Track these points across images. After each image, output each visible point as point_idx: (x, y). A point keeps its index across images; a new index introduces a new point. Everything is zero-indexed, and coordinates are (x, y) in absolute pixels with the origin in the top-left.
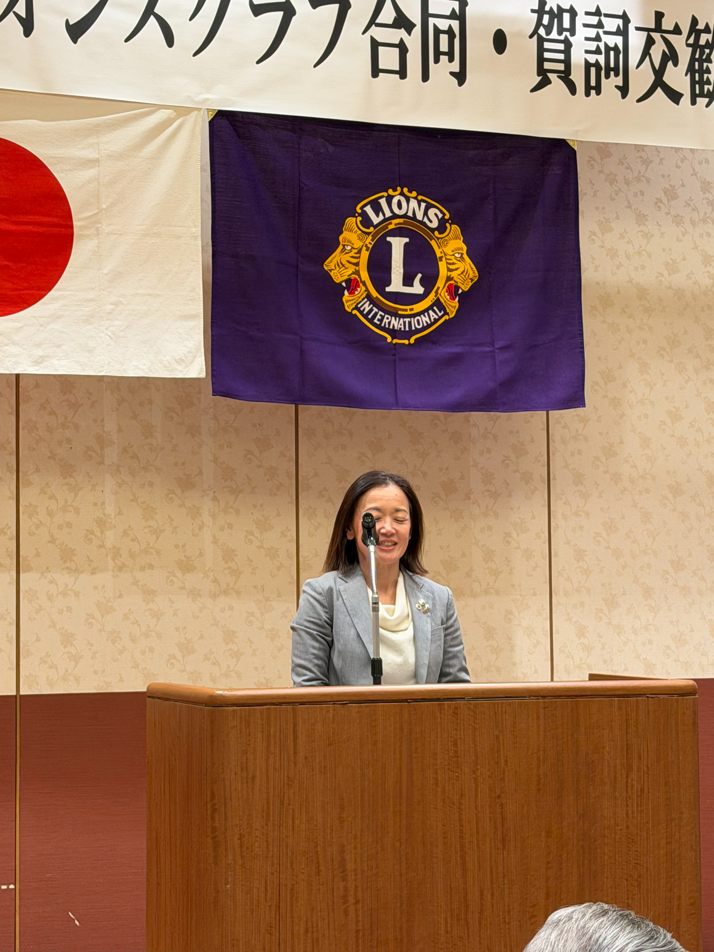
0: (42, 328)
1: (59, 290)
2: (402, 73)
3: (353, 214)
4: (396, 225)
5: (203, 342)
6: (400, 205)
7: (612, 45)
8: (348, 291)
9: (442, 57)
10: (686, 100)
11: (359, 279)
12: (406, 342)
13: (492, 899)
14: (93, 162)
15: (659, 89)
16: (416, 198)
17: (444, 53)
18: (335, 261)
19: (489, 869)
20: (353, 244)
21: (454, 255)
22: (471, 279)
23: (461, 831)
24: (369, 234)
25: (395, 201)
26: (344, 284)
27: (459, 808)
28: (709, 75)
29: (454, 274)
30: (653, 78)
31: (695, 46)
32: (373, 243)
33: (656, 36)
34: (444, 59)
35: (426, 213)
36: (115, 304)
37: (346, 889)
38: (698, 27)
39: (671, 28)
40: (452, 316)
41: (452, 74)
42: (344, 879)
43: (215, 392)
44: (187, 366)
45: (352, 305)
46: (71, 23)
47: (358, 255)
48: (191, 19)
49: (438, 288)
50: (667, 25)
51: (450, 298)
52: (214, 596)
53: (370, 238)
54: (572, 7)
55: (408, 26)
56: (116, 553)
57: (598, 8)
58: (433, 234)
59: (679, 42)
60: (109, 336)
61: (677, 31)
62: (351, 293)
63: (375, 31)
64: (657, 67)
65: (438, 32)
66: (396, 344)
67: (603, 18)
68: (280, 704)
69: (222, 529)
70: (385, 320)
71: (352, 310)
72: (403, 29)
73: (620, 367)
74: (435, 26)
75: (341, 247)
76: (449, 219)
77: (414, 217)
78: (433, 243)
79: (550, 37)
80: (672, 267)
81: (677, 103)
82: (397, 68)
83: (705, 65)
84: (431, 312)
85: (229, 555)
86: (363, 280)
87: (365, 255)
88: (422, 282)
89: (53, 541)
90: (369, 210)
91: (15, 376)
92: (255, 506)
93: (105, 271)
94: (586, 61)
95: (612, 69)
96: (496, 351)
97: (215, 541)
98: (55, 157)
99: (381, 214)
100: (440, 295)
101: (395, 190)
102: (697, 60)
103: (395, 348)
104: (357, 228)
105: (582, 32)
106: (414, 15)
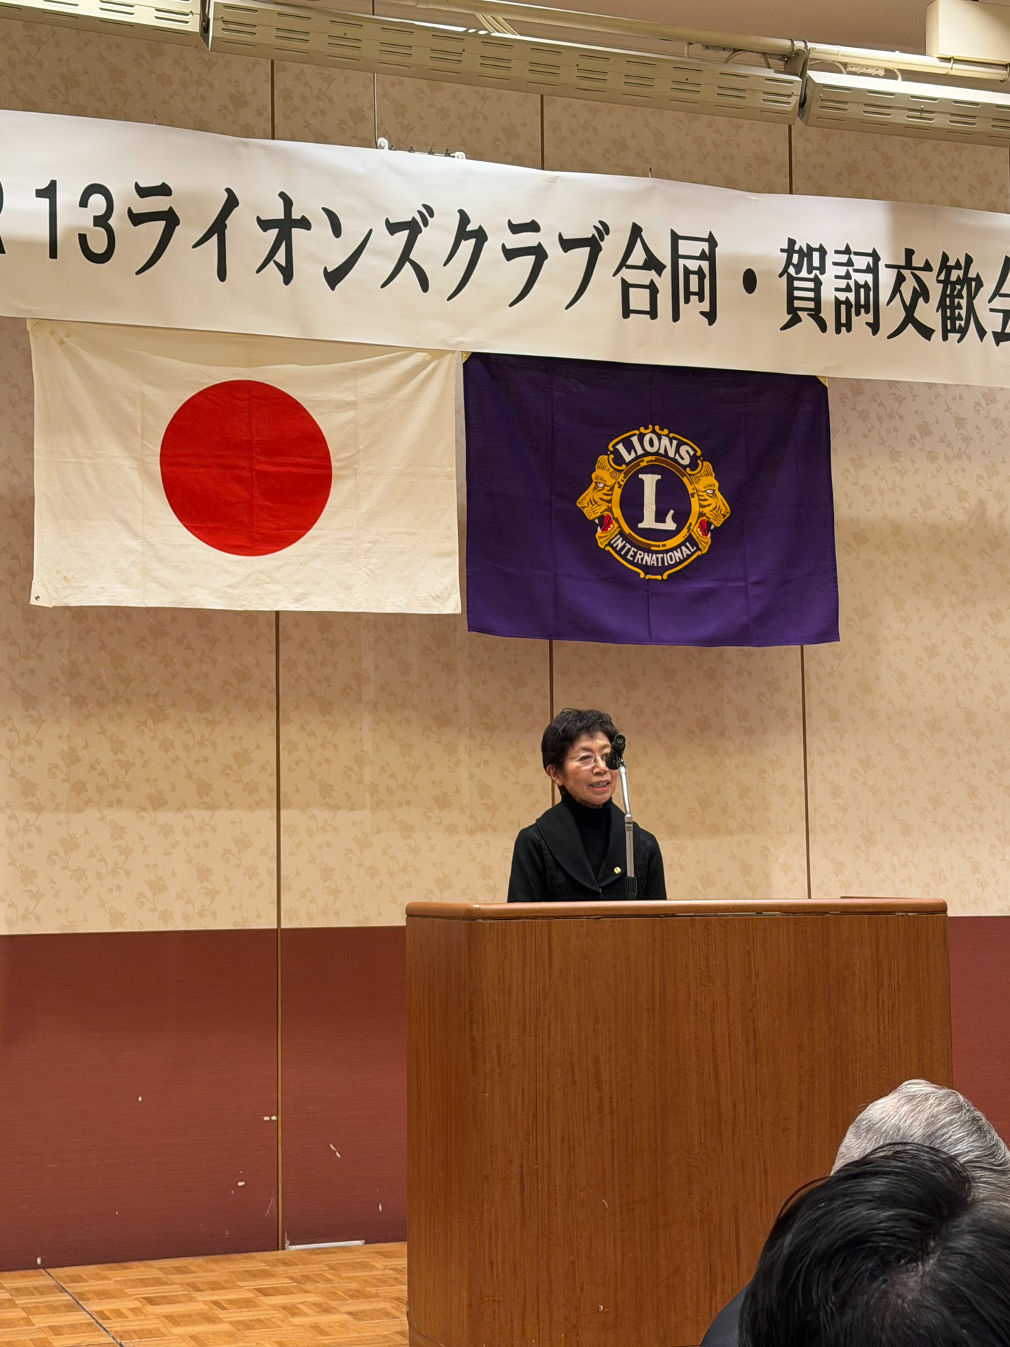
0: (301, 567)
1: (317, 529)
2: (653, 313)
3: (605, 452)
4: (647, 462)
5: (458, 579)
6: (651, 443)
7: (862, 282)
8: (601, 528)
9: (692, 297)
10: (937, 335)
11: (611, 516)
12: (659, 577)
13: (745, 1111)
14: (351, 405)
15: (910, 325)
16: (667, 436)
17: (694, 294)
18: (587, 499)
19: (741, 1081)
20: (605, 482)
21: (705, 491)
22: (723, 515)
23: (714, 1045)
24: (621, 471)
25: (647, 439)
26: (597, 521)
27: (711, 1021)
28: (960, 311)
29: (706, 510)
30: (904, 314)
31: (946, 282)
32: (625, 480)
33: (906, 273)
34: (694, 299)
35: (677, 451)
36: (374, 542)
37: (601, 1099)
38: (949, 264)
39: (922, 265)
40: (704, 552)
41: (703, 313)
42: (599, 1089)
43: (471, 628)
44: (443, 603)
45: (605, 541)
46: (329, 270)
47: (610, 492)
48: (445, 265)
49: (691, 524)
50: (918, 261)
51: (703, 534)
52: (471, 833)
53: (623, 475)
54: (821, 245)
55: (659, 268)
56: (374, 789)
57: (848, 247)
58: (685, 471)
59: (929, 279)
60: (368, 574)
61: (927, 267)
62: (604, 529)
63: (627, 274)
64: (908, 303)
65: (688, 272)
66: (649, 579)
67: (852, 256)
68: (535, 918)
69: (478, 765)
70: (638, 556)
71: (605, 547)
72: (653, 271)
73: (876, 603)
74: (685, 267)
75: (593, 485)
76: (701, 456)
77: (666, 455)
78: (685, 480)
79: (800, 276)
80: (927, 504)
81: (929, 339)
82: (648, 309)
83: (956, 300)
84: (683, 548)
85: (484, 791)
86: (616, 516)
87: (617, 492)
88: (674, 519)
89: (312, 777)
90: (620, 447)
91: (274, 614)
92: (510, 743)
93: (363, 510)
94: (836, 299)
95: (863, 306)
96: (750, 586)
97: (471, 777)
98: (315, 401)
99: (633, 452)
100: (693, 531)
101: (646, 428)
102: (948, 296)
103: (648, 585)
104: (609, 466)
105: (831, 271)
106: (665, 256)
